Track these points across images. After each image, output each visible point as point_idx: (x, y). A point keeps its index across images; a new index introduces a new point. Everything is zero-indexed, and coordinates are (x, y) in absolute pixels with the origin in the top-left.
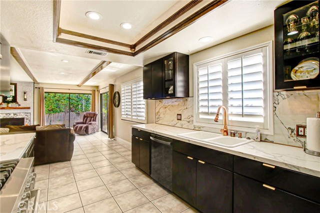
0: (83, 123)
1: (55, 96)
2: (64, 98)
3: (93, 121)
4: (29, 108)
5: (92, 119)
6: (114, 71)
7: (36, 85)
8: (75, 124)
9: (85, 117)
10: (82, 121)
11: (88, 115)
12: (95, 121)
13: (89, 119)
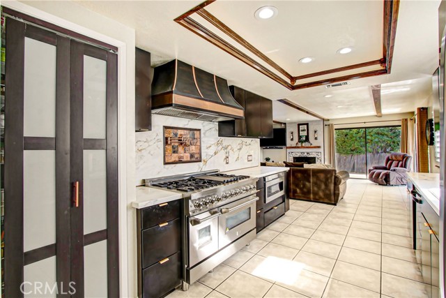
0: (385, 168)
1: (359, 132)
2: (372, 134)
3: (402, 166)
4: (319, 147)
5: (400, 163)
6: (409, 89)
7: (326, 123)
8: (372, 168)
9: (388, 160)
10: (384, 165)
11: (394, 158)
12: (405, 167)
13: (394, 163)
